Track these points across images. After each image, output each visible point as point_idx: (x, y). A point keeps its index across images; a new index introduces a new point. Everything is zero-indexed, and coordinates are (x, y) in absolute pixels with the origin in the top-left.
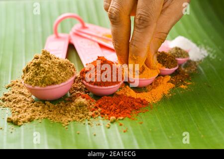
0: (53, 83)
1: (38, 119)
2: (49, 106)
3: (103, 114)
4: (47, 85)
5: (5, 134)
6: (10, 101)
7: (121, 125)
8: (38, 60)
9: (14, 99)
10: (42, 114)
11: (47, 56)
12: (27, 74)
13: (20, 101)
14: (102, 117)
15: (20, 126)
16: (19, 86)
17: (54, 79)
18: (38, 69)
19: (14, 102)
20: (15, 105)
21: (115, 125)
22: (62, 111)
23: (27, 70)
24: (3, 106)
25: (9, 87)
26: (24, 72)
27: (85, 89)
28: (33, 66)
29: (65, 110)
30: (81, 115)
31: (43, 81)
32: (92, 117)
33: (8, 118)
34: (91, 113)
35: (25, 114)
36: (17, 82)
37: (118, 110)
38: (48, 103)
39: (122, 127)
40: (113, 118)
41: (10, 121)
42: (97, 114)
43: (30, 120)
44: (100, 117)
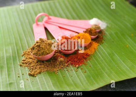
0: (48, 54)
1: (43, 72)
2: (46, 64)
3: (72, 64)
4: (45, 55)
5: (30, 83)
6: (27, 63)
7: (82, 69)
8: (39, 43)
9: (28, 62)
10: (44, 69)
11: (42, 41)
12: (34, 51)
13: (31, 63)
14: (72, 66)
15: (36, 77)
16: (28, 54)
17: (48, 52)
18: (39, 48)
19: (29, 64)
20: (30, 65)
21: (79, 69)
22: (53, 66)
23: (33, 48)
24: (24, 66)
25: (23, 55)
26: (31, 49)
27: (59, 51)
28: (36, 46)
29: (54, 65)
30: (62, 66)
31: (43, 54)
32: (67, 66)
33: (29, 74)
34: (66, 65)
35: (36, 70)
36: (26, 52)
37: (78, 61)
38: (45, 62)
39: (83, 70)
40: (77, 66)
41: (30, 75)
42: (69, 64)
43: (40, 73)
44: (71, 66)
